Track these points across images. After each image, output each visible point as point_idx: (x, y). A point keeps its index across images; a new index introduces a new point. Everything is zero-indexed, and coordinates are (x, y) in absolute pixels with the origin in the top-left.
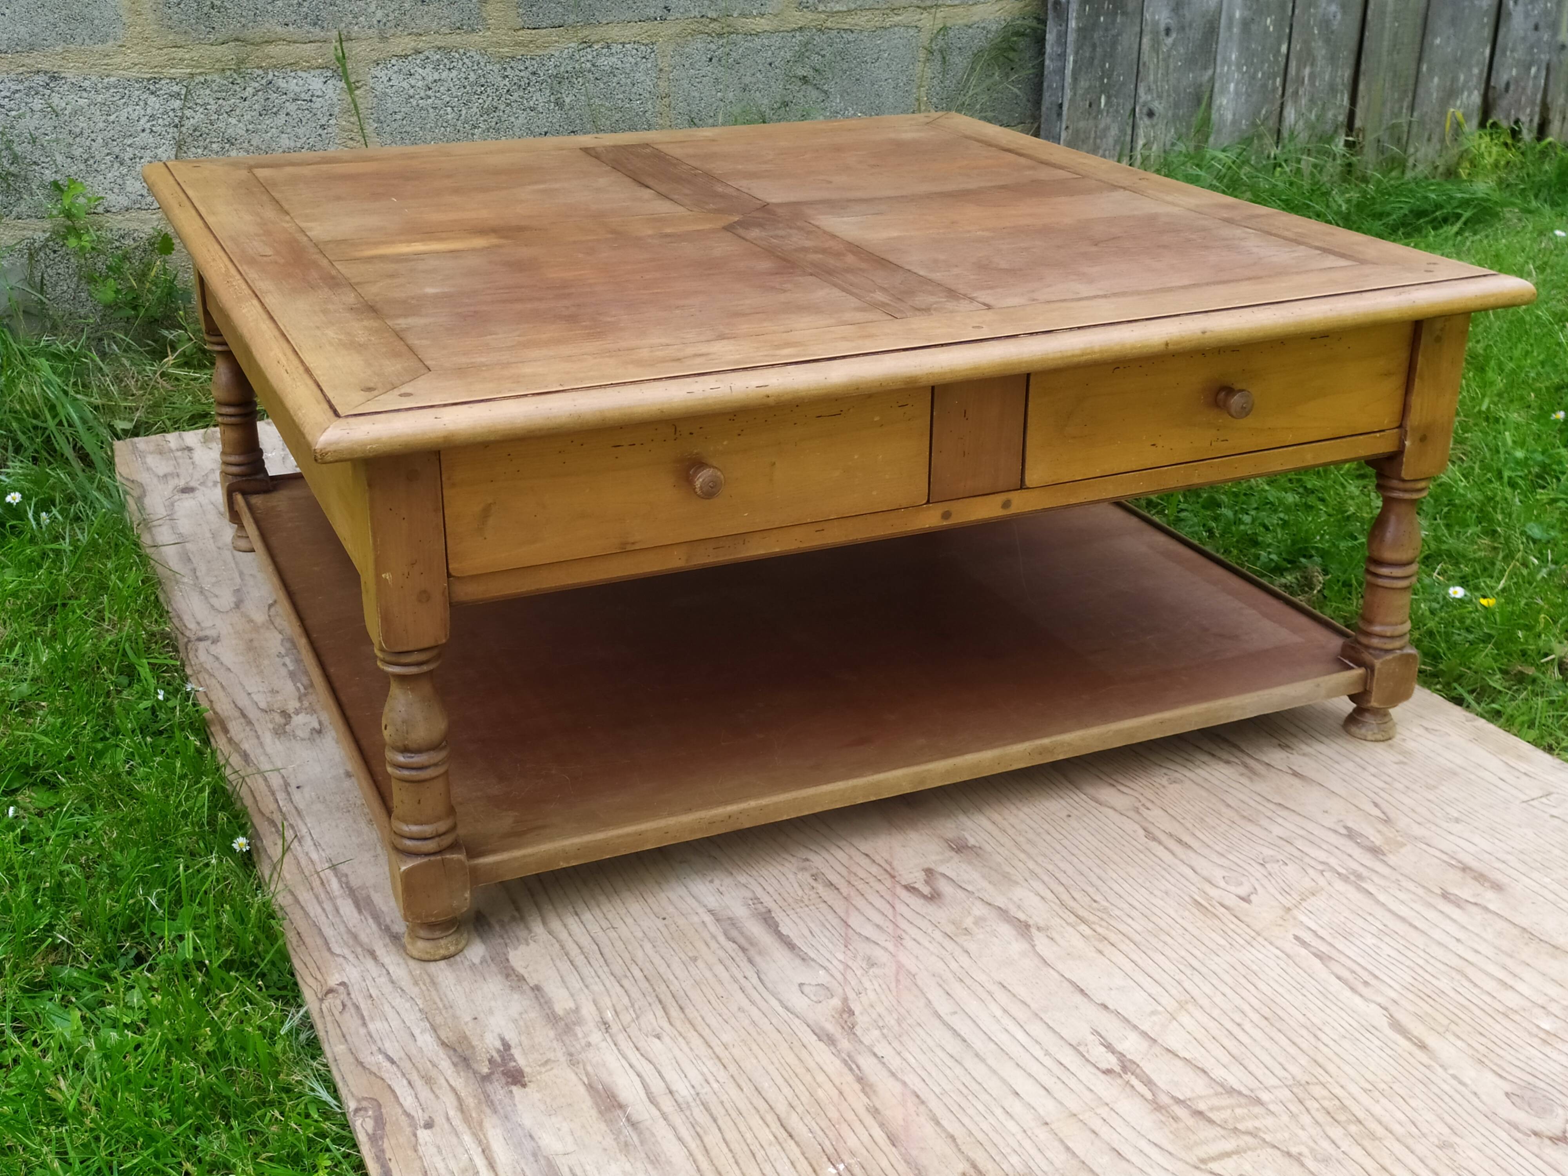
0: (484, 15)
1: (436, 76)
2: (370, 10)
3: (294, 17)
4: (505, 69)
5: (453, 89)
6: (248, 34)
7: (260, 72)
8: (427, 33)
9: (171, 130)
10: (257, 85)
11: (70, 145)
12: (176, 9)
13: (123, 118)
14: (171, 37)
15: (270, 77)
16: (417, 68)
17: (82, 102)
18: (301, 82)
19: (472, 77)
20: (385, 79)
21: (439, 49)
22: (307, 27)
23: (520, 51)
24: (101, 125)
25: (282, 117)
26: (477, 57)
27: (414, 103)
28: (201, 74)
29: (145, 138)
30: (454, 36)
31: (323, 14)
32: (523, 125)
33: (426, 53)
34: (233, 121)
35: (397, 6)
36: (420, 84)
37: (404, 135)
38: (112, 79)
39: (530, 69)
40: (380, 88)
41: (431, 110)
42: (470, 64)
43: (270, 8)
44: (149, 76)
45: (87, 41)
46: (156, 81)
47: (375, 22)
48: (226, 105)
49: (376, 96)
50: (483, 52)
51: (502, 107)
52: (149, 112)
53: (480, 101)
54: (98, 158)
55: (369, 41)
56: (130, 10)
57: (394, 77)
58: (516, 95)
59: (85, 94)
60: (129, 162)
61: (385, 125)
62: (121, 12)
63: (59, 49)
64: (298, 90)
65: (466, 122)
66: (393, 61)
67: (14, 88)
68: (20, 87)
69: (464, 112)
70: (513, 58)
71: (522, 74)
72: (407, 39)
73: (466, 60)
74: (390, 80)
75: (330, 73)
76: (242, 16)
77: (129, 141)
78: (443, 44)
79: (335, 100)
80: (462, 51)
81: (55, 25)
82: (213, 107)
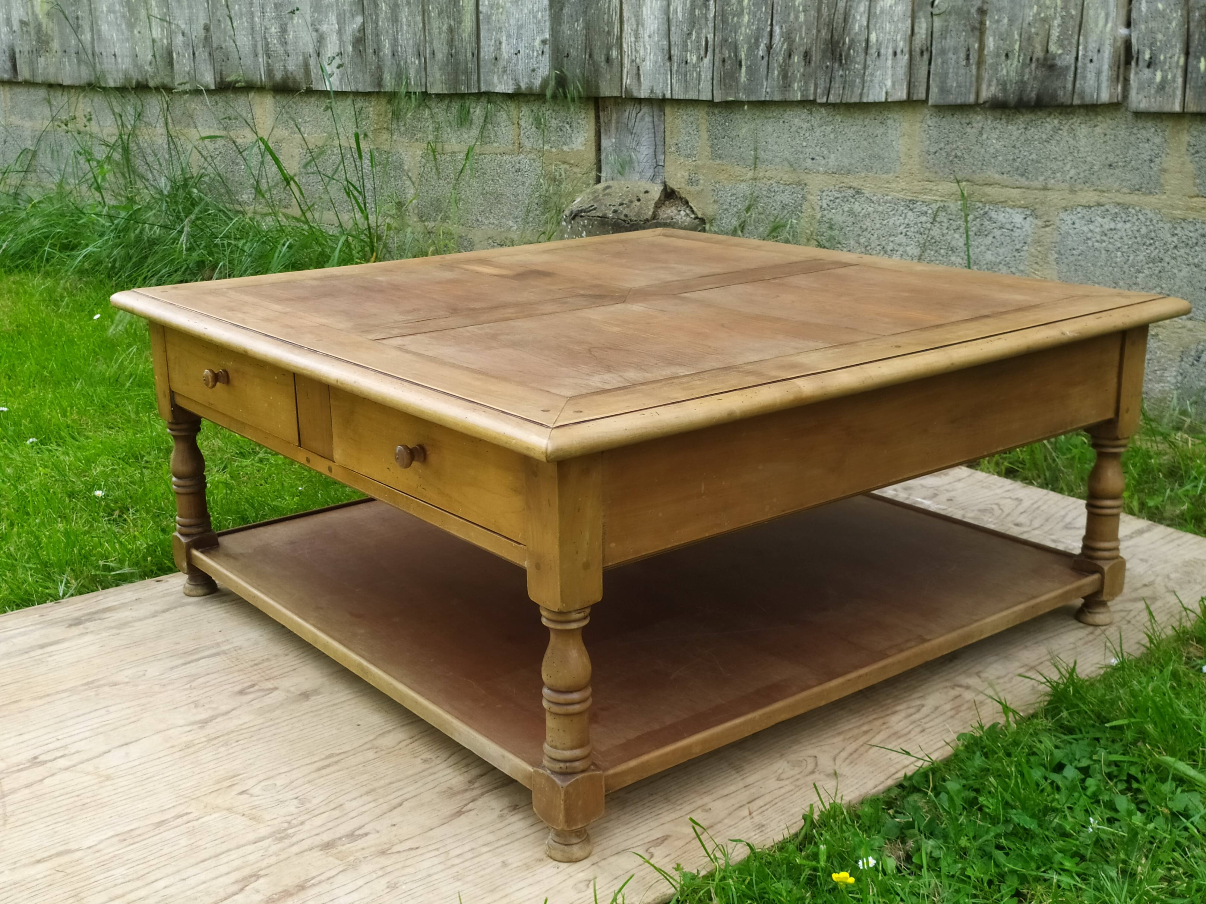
0: (1162, 181)
1: (1112, 225)
2: (1065, 169)
3: (1009, 168)
4: (1175, 228)
5: (1125, 239)
6: (976, 177)
7: (980, 205)
8: (1108, 191)
9: (917, 236)
10: (977, 213)
11: (859, 235)
12: (933, 156)
13: (891, 223)
14: (926, 174)
15: (987, 209)
16: (1097, 218)
17: (871, 209)
18: (1007, 216)
19: (1144, 230)
20: (1070, 222)
21: (1119, 204)
22: (1016, 177)
23: (1191, 216)
24: (878, 226)
25: (990, 238)
26: (1150, 215)
27: (1090, 244)
28: (942, 201)
29: (901, 239)
30: (1132, 196)
31: (1030, 168)
32: (1185, 277)
33: (1107, 207)
34: (957, 236)
35: (1088, 167)
36: (1098, 230)
37: (1077, 267)
38: (889, 198)
39: (1200, 231)
40: (1064, 228)
41: (1103, 252)
42: (1143, 220)
43: (993, 160)
44: (910, 198)
45: (879, 172)
46: (913, 202)
47: (1068, 178)
48: (955, 225)
49: (1060, 234)
50: (1157, 211)
51: (1167, 259)
52: (906, 221)
53: (1148, 251)
54: (872, 246)
55: (1062, 192)
56: (906, 154)
57: (1077, 221)
58: (1182, 251)
59: (872, 205)
60: (889, 252)
61: (1063, 257)
62: (901, 155)
63: (863, 175)
64: (1004, 220)
65: (1133, 266)
66: (1079, 209)
67: (837, 195)
68: (839, 195)
69: (1131, 258)
70: (1184, 220)
71: (1191, 234)
72: (1092, 194)
73: (1140, 216)
74: (1074, 223)
75: (1028, 213)
76: (973, 164)
77: (891, 239)
78: (1121, 201)
79: (1030, 233)
80: (1138, 208)
81: (863, 160)
82: (945, 225)
